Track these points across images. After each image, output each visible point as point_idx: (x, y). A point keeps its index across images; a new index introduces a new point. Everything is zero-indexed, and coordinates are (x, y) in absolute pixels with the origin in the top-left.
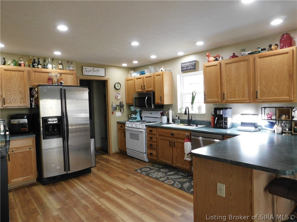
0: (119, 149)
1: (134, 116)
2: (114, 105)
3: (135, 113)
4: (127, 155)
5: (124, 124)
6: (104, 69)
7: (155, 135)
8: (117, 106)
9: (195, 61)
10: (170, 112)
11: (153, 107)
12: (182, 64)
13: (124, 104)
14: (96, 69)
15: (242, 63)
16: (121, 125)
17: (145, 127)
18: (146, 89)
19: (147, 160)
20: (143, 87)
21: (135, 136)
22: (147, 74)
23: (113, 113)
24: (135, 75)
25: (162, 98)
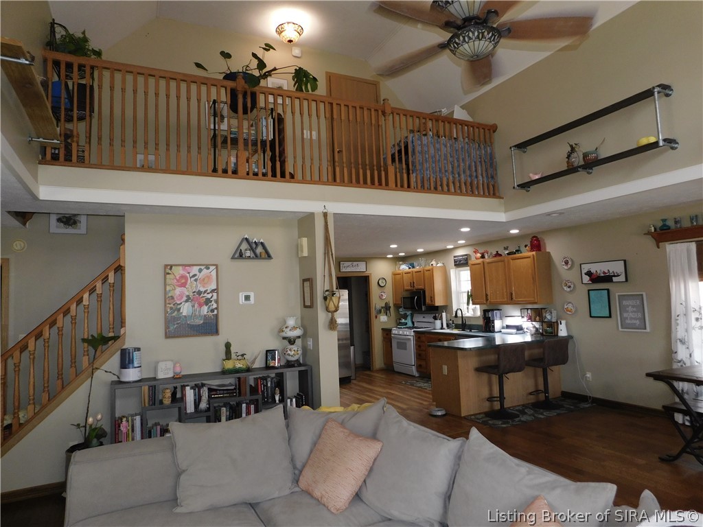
0: (385, 364)
1: (403, 321)
2: (378, 307)
3: (405, 317)
4: (394, 371)
5: (390, 330)
6: (365, 263)
7: (423, 342)
8: (382, 307)
9: (466, 255)
10: (444, 314)
11: (423, 309)
12: (455, 257)
13: (391, 305)
14: (355, 263)
15: (500, 263)
16: (387, 332)
17: (413, 334)
18: (416, 287)
19: (416, 374)
20: (412, 284)
21: (403, 345)
22: (417, 268)
23: (376, 317)
24: (404, 267)
25: (432, 298)
